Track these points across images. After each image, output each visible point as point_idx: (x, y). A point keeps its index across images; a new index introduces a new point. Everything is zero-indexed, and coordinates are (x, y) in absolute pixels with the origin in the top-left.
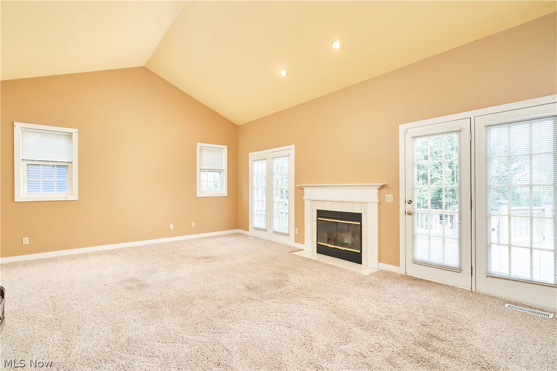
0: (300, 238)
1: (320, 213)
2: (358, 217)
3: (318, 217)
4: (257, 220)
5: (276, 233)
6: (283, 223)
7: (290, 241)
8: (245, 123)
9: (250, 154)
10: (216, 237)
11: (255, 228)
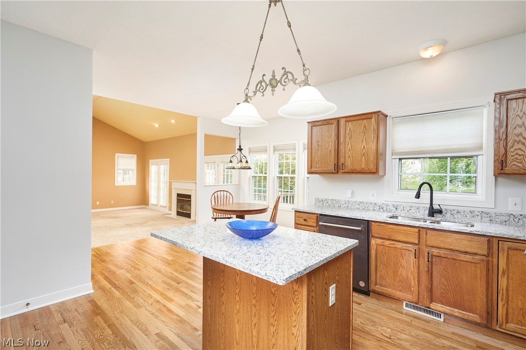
0: (170, 209)
1: (179, 195)
2: (189, 197)
3: (178, 197)
4: (153, 200)
5: (161, 206)
6: (163, 202)
7: (166, 211)
8: (147, 141)
9: (150, 160)
10: (138, 208)
11: (152, 204)
